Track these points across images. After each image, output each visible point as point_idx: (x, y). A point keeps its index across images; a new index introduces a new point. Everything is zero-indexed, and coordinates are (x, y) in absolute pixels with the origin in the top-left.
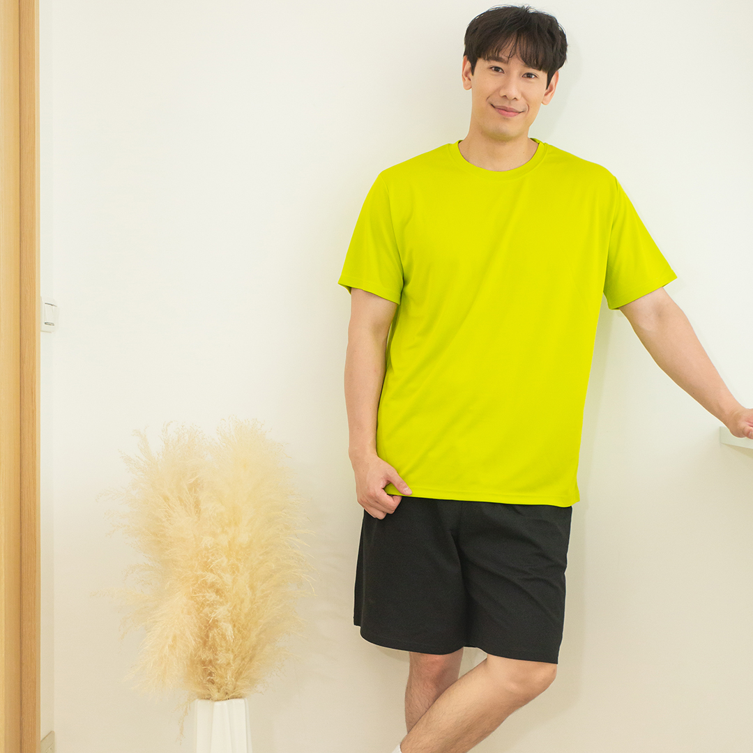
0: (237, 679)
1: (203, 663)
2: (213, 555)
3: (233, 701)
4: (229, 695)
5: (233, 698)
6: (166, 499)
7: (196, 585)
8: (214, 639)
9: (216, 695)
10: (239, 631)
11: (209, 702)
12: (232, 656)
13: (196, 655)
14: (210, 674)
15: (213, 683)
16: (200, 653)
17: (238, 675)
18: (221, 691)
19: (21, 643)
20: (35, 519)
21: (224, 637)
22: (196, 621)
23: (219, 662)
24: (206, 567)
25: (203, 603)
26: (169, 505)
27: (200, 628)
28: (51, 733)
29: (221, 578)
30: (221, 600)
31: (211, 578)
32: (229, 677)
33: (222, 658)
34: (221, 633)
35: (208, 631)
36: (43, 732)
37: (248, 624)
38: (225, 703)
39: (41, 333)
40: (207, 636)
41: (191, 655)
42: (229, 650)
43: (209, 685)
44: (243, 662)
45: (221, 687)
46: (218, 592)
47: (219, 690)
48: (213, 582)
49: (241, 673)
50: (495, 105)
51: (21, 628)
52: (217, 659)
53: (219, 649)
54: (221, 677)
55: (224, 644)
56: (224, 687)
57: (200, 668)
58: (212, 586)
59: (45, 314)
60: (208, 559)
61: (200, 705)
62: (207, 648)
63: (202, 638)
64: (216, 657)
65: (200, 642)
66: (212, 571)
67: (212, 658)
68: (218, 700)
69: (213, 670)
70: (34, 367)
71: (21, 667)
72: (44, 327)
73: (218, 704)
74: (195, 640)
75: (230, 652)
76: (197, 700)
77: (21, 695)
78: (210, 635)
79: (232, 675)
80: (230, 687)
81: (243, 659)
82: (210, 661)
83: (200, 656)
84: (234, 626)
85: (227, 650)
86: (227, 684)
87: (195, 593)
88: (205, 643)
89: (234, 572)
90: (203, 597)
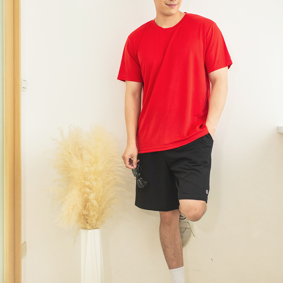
0: (97, 221)
1: (84, 215)
2: (88, 175)
3: (95, 230)
4: (93, 228)
5: (95, 229)
6: (70, 153)
7: (81, 186)
8: (89, 206)
9: (89, 227)
10: (98, 203)
11: (86, 230)
12: (95, 213)
13: (81, 213)
14: (87, 220)
15: (88, 223)
16: (83, 211)
17: (97, 220)
18: (91, 226)
19: (14, 208)
20: (19, 161)
21: (93, 206)
22: (81, 200)
23: (90, 215)
24: (85, 179)
25: (84, 193)
26: (71, 156)
27: (83, 202)
28: (25, 242)
29: (91, 183)
30: (92, 192)
31: (87, 183)
32: (94, 221)
33: (92, 213)
34: (91, 204)
35: (86, 204)
36: (22, 242)
37: (101, 201)
38: (92, 230)
39: (22, 91)
40: (86, 205)
41: (80, 212)
42: (94, 210)
43: (86, 224)
44: (99, 215)
45: (91, 224)
46: (90, 188)
47: (90, 225)
48: (88, 185)
49: (98, 219)
50: (167, 4)
51: (14, 203)
52: (89, 214)
53: (91, 210)
54: (91, 221)
55: (92, 208)
56: (92, 225)
57: (83, 217)
58: (88, 186)
59: (23, 84)
60: (86, 176)
61: (83, 231)
62: (85, 210)
63: (83, 206)
64: (89, 213)
65: (83, 207)
66: (88, 181)
67: (87, 214)
68: (89, 230)
69: (88, 218)
70: (19, 104)
71: (14, 218)
72: (23, 89)
73: (89, 231)
74: (81, 207)
75: (95, 211)
76: (81, 229)
77: (14, 228)
78: (87, 205)
79: (95, 220)
80: (94, 224)
81: (99, 214)
82: (87, 215)
83: (82, 213)
84: (96, 201)
85: (94, 211)
86: (93, 224)
87: (81, 189)
88: (85, 208)
89: (96, 181)
90: (85, 190)
